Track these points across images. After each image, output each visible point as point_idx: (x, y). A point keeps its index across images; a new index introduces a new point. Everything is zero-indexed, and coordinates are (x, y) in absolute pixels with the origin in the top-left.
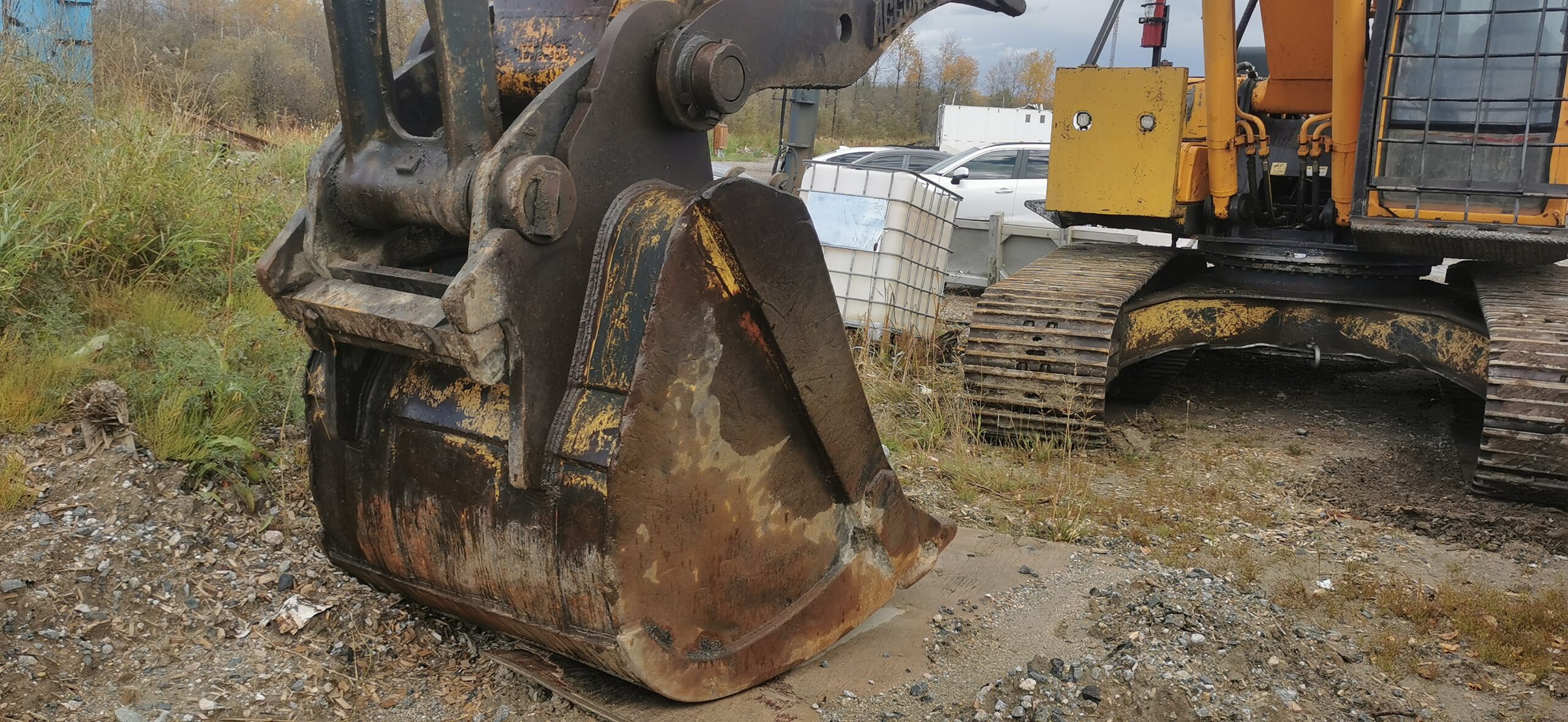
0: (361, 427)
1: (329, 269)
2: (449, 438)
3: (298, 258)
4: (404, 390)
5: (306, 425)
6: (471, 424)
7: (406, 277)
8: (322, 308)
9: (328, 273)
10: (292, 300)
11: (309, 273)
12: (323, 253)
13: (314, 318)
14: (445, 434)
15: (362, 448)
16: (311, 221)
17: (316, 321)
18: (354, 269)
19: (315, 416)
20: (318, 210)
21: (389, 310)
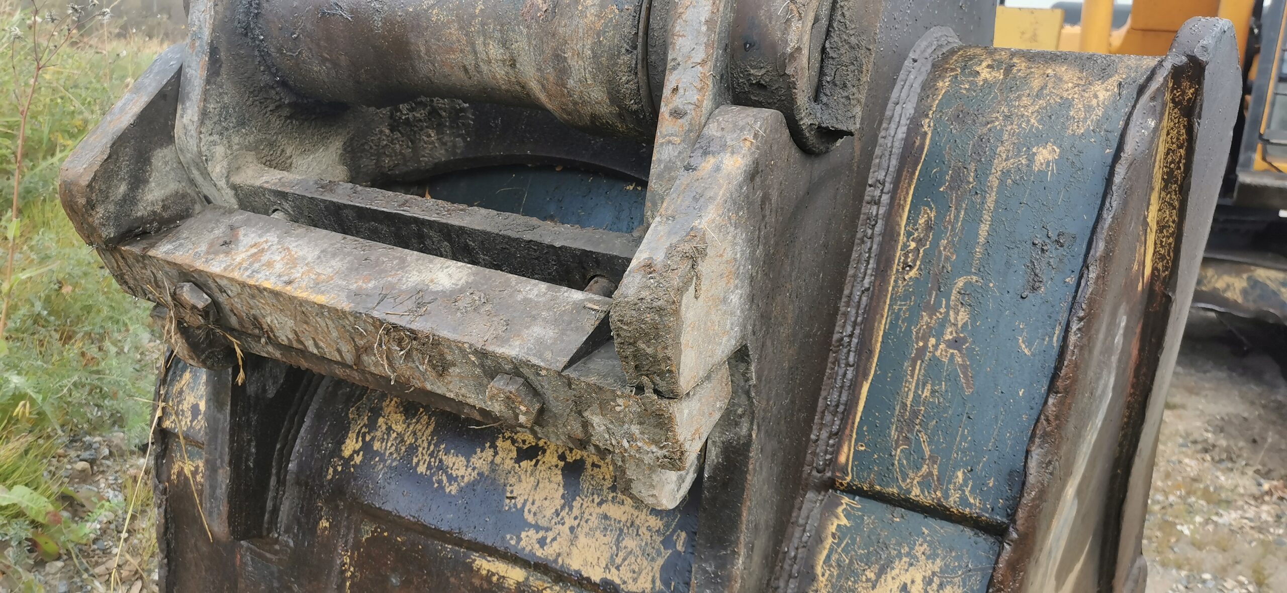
0: (275, 511)
1: (235, 188)
2: (485, 565)
3: (161, 158)
4: (377, 446)
5: (156, 487)
6: (542, 542)
7: (433, 218)
8: (223, 283)
9: (229, 198)
10: (144, 257)
11: (184, 196)
12: (220, 150)
13: (201, 305)
14: (475, 555)
15: (276, 553)
16: (196, 74)
17: (205, 313)
18: (298, 190)
19: (175, 469)
20: (214, 51)
21: (410, 304)
